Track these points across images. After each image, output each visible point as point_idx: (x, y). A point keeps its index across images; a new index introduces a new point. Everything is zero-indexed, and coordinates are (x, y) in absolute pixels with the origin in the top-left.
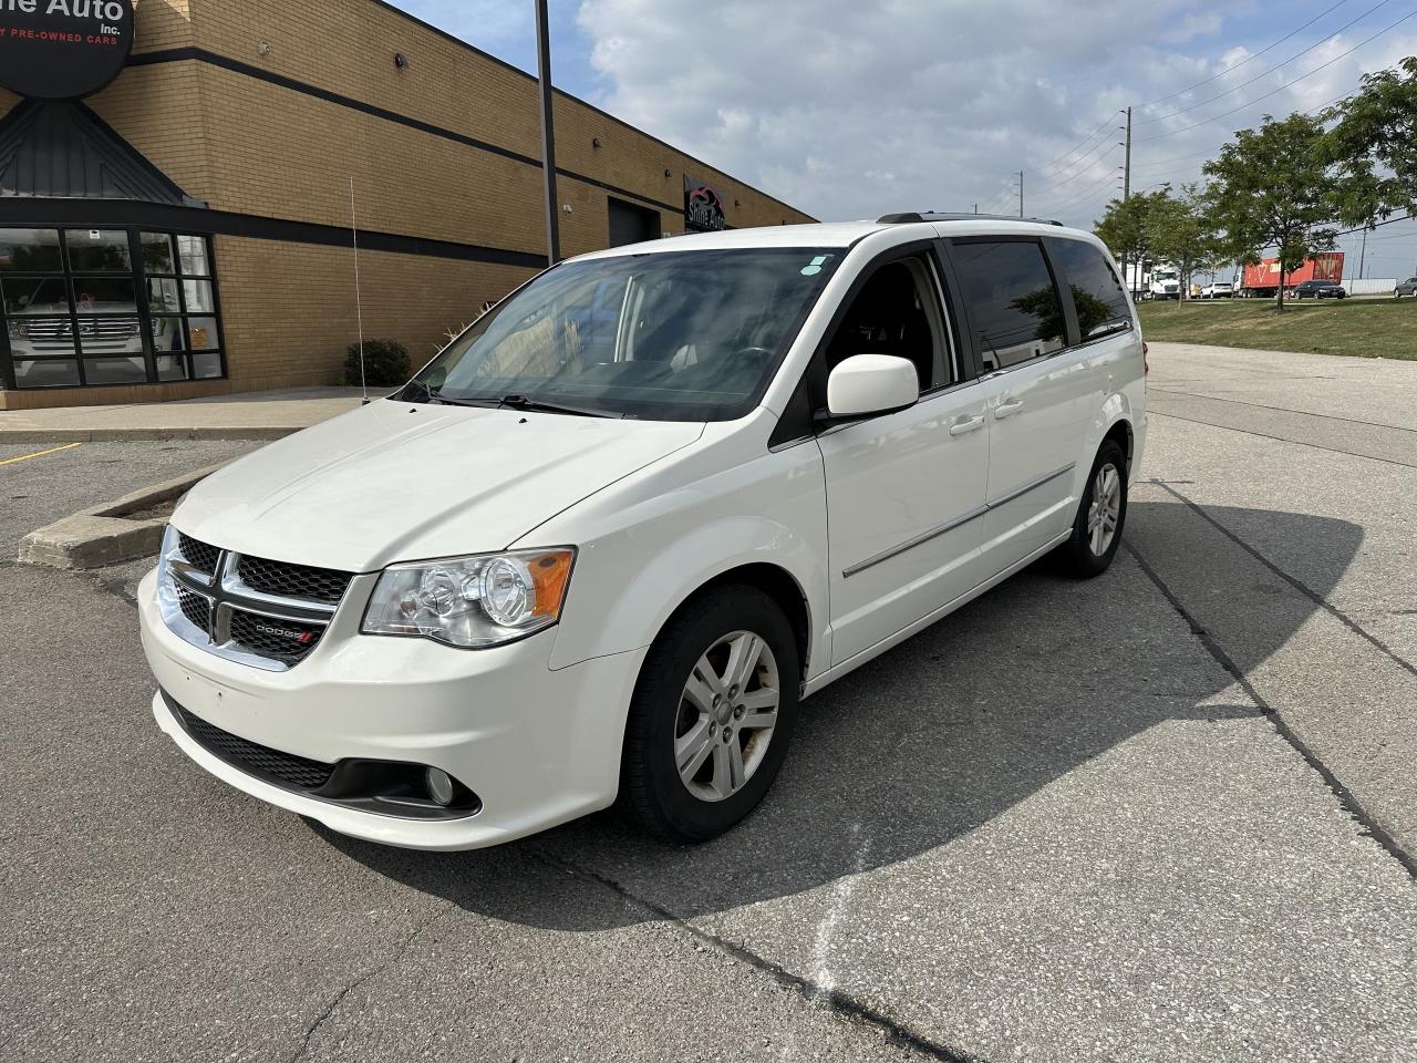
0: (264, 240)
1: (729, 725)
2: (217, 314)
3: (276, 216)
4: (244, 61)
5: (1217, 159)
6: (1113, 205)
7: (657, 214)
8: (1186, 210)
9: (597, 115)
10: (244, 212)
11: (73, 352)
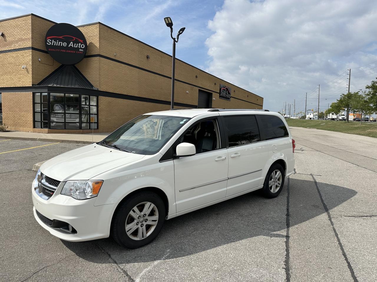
0: (111, 98)
1: (143, 223)
2: (97, 114)
3: (114, 92)
4: (110, 57)
5: (370, 84)
6: (342, 95)
7: (212, 93)
8: (363, 98)
9: (198, 70)
10: (106, 91)
11: (64, 121)
